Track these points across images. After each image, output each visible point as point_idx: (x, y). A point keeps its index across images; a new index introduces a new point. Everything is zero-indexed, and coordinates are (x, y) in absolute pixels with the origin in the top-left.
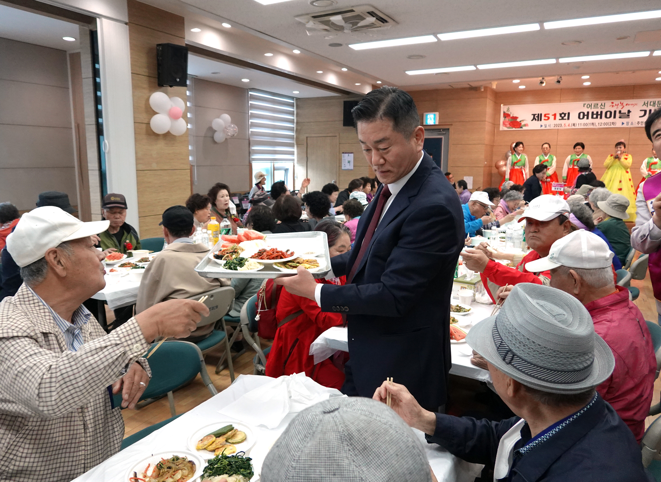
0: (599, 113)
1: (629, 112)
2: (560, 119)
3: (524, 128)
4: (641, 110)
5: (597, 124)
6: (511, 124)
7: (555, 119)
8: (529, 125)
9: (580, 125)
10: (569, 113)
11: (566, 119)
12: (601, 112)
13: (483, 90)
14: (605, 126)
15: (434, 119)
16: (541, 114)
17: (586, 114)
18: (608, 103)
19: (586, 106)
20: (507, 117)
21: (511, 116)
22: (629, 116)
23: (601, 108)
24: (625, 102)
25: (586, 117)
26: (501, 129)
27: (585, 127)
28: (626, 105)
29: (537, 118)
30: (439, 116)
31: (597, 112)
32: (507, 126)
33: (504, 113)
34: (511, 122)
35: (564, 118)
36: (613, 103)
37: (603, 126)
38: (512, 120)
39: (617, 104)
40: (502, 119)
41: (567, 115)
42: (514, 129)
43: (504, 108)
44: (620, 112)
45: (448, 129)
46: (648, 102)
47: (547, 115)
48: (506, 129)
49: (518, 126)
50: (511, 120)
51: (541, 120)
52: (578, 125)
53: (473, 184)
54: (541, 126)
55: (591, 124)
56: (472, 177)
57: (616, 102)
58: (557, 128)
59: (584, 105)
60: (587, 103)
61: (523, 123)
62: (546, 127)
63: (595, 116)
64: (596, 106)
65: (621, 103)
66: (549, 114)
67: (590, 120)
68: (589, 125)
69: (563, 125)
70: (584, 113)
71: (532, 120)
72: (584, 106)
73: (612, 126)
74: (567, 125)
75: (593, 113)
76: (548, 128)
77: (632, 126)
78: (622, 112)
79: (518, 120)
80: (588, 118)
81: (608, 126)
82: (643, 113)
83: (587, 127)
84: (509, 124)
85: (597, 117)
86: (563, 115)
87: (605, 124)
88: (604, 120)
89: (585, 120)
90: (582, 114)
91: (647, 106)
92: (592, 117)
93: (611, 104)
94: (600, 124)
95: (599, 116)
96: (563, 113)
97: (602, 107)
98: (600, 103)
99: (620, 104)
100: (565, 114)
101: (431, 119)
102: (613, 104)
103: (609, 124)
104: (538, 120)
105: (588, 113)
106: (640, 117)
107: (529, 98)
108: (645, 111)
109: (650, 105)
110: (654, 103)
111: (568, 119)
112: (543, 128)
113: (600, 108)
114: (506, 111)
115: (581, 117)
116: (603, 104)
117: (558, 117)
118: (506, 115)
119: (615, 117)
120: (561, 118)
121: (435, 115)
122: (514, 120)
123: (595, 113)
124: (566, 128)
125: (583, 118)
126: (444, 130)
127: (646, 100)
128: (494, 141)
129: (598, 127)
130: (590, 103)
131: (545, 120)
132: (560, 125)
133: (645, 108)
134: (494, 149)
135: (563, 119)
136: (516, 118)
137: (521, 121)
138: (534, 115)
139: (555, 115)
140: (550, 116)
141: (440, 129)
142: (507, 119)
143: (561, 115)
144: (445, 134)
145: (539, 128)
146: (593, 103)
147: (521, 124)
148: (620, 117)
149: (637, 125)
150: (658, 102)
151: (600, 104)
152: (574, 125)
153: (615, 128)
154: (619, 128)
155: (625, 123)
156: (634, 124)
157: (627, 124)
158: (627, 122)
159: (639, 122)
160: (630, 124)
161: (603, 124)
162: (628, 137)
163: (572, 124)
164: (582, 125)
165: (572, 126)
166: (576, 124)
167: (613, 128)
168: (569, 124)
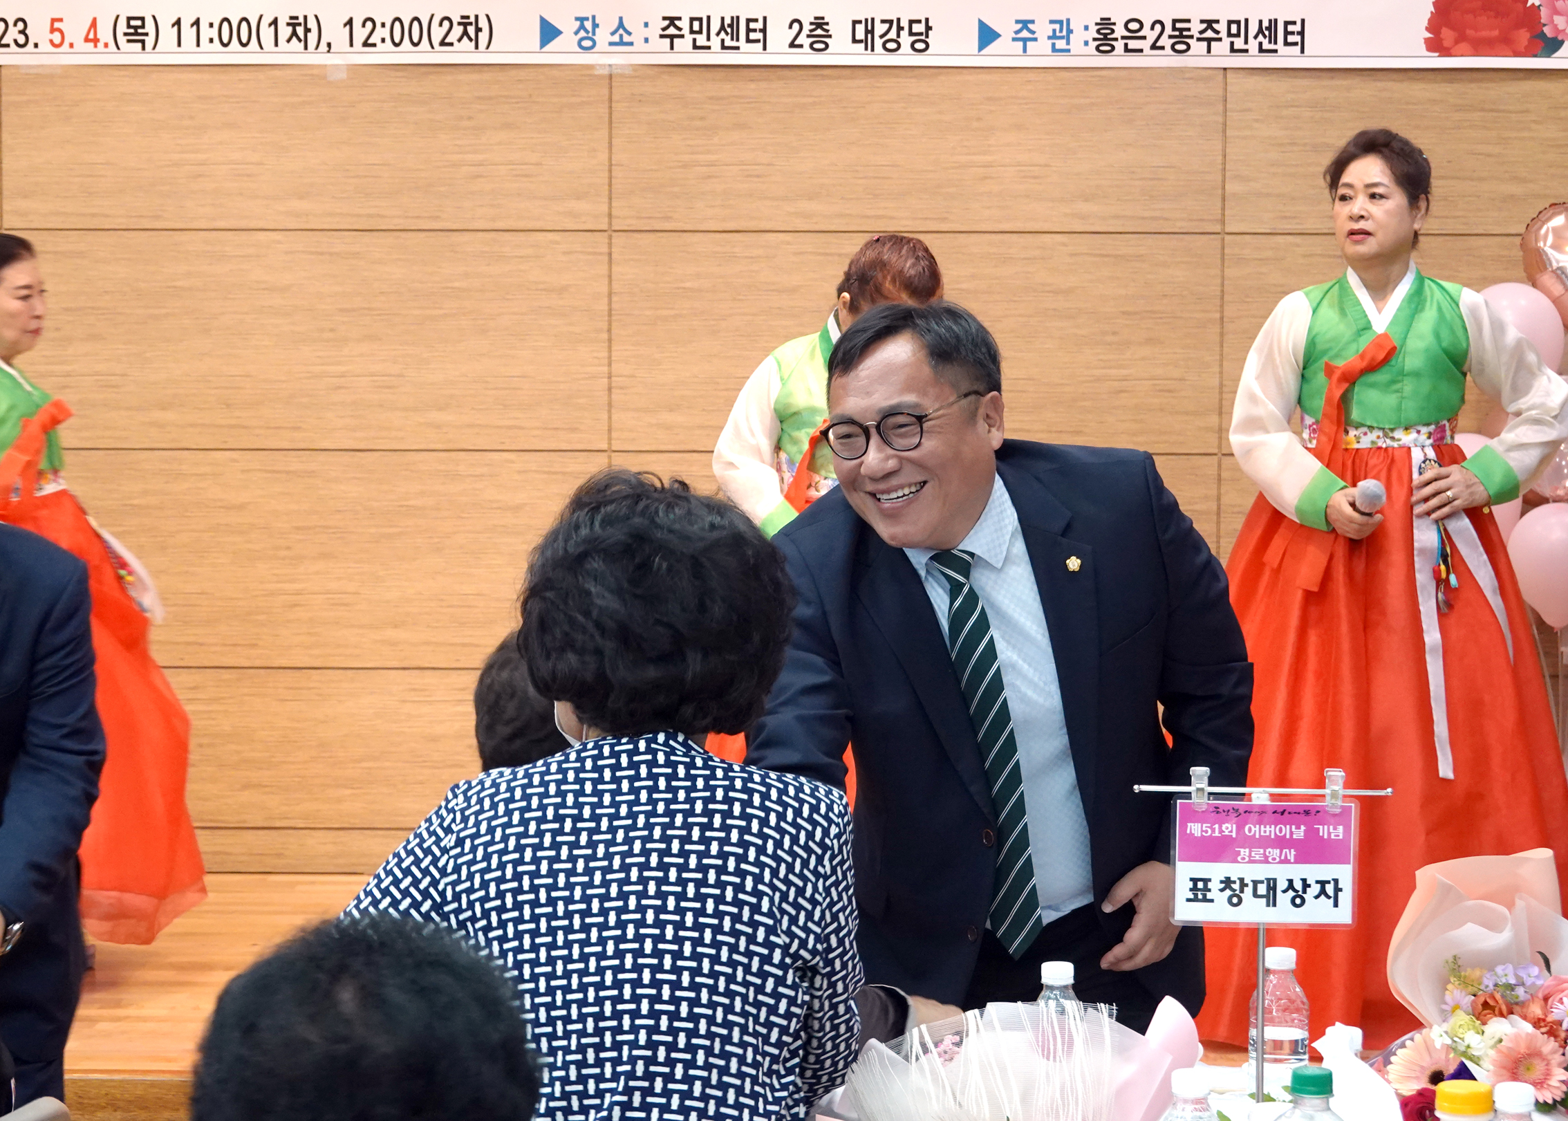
5: (335, 32)
9: (188, 33)
14: (407, 55)
27: (234, 54)
37: (385, 55)
52: (168, 34)
55: (285, 31)
68: (267, 33)
69: (39, 31)
73: (463, 53)
74: (75, 30)
77: (620, 59)
81: (423, 55)
83: (251, 56)
87: (408, 30)
94: (360, 34)
103: (436, 34)
124: (65, 59)
129: (346, 57)
149: (659, 52)
152: (136, 30)
153: (487, 76)
154: (522, 74)
155: (567, 26)
156: (637, 38)
157: (587, 41)
158: (582, 20)
159: (672, 21)
160: (603, 36)
161: (385, 33)
162: (603, 157)
163: (122, 27)
164: (206, 33)
165: (122, 40)
166: (150, 27)
167: (475, 76)
168: (94, 24)
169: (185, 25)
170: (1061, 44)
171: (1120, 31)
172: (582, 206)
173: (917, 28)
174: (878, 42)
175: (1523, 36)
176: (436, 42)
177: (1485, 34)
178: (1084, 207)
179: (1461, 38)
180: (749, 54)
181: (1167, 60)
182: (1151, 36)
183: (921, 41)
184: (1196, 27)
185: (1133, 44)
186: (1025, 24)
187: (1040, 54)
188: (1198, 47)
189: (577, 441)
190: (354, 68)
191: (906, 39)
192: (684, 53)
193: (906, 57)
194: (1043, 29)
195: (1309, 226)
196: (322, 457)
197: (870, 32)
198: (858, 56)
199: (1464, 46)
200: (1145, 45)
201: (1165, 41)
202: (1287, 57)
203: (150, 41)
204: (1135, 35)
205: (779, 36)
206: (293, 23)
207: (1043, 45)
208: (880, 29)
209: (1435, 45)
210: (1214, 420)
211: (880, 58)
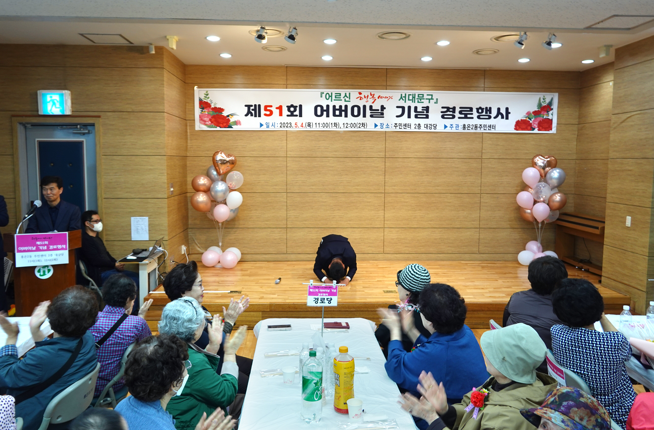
0: (343, 108)
1: (383, 108)
2: (288, 116)
3: (235, 128)
4: (398, 107)
5: (341, 125)
6: (213, 120)
7: (281, 114)
8: (242, 123)
9: (318, 125)
10: (301, 106)
11: (297, 116)
12: (346, 106)
13: (154, 52)
14: (353, 129)
15: (62, 103)
16: (259, 106)
17: (325, 108)
18: (354, 93)
19: (324, 95)
20: (206, 108)
21: (213, 106)
22: (382, 114)
23: (345, 101)
24: (377, 93)
25: (325, 113)
26: (197, 128)
27: (325, 129)
28: (378, 98)
29: (253, 112)
30: (72, 99)
31: (341, 106)
32: (207, 123)
33: (201, 102)
34: (214, 117)
35: (295, 113)
36: (360, 93)
37: (349, 129)
38: (215, 114)
39: (366, 96)
40: (197, 111)
41: (298, 109)
42: (218, 129)
43: (199, 93)
44: (371, 107)
45: (93, 125)
46: (406, 94)
47: (268, 108)
48: (205, 128)
49: (225, 124)
50: (212, 113)
51: (260, 116)
52: (314, 125)
53: (149, 230)
54: (261, 125)
55: (333, 125)
56: (147, 218)
57: (366, 92)
58: (286, 129)
59: (322, 93)
60: (326, 91)
61: (232, 119)
62: (268, 127)
63: (337, 113)
64: (338, 96)
65: (371, 95)
66: (271, 106)
67: (332, 119)
68: (330, 125)
69: (293, 125)
70: (322, 107)
71: (246, 115)
72: (321, 97)
73: (362, 129)
74: (299, 125)
75: (334, 107)
76: (271, 128)
77: (387, 130)
78: (373, 108)
79: (225, 114)
80: (328, 116)
81: (356, 129)
82: (400, 111)
83: (328, 129)
84: (210, 120)
85: (340, 115)
86: (292, 109)
87: (353, 125)
88: (351, 119)
89: (324, 119)
90: (319, 109)
91: (405, 102)
92: (334, 115)
93: (359, 96)
94: (345, 126)
95: (343, 113)
96: (292, 106)
97: (347, 99)
98: (343, 92)
99: (370, 97)
100: (295, 107)
101: (54, 104)
102: (361, 96)
103: (358, 126)
104: (256, 116)
105: (328, 106)
106: (397, 116)
107: (239, 79)
108: (403, 108)
109: (409, 100)
110: (413, 97)
111: (301, 115)
112: (264, 128)
113: (343, 99)
114: (202, 97)
115: (319, 113)
116: (348, 95)
117: (285, 112)
118: (204, 105)
119: (364, 116)
120: (289, 114)
121: (62, 95)
122: (217, 113)
123: (337, 107)
124: (297, 129)
125: (322, 115)
126: (85, 126)
127: (403, 92)
128: (186, 150)
129: (343, 129)
130: (329, 91)
131: (265, 115)
132: (289, 125)
133: (402, 103)
134: (188, 163)
135: (292, 115)
136: (221, 110)
137: (228, 116)
138: (249, 106)
139: (280, 108)
140: (273, 109)
141: (76, 125)
142: (206, 111)
143: (289, 108)
144: (89, 133)
145: (257, 127)
146: (334, 91)
147: (229, 120)
148: (372, 116)
149: (394, 129)
150: (419, 95)
151: (343, 95)
152: (309, 125)
153: (366, 132)
154: (371, 132)
155: (379, 125)
156: (390, 127)
157: (382, 127)
158: (381, 124)
159: (396, 124)
160: (384, 126)
161: (350, 125)
162: (384, 146)
163: (307, 124)
164: (321, 125)
165: (307, 126)
166: (311, 124)
167: (364, 133)
168: (302, 124)
169: (317, 124)
170: (457, 128)
171: (466, 126)
172: (381, 154)
173: (435, 125)
174: (428, 128)
175: (529, 128)
176: (358, 127)
177: (523, 127)
178: (460, 154)
179: (520, 128)
180: (408, 130)
181: (474, 131)
182: (471, 127)
183: (435, 128)
184: (478, 126)
185: (468, 128)
186: (452, 125)
187: (454, 130)
188: (479, 129)
189: (380, 191)
190: (345, 131)
191: (433, 127)
192: (398, 129)
193: (433, 130)
194: (454, 126)
195: (495, 157)
196: (338, 194)
197: (427, 126)
198: (425, 130)
199: (520, 129)
200: (470, 128)
201: (474, 128)
202: (493, 131)
203: (311, 126)
204: (469, 127)
205: (413, 126)
206: (335, 124)
207: (454, 128)
208: (429, 125)
209: (516, 129)
210: (480, 188)
211: (429, 130)
